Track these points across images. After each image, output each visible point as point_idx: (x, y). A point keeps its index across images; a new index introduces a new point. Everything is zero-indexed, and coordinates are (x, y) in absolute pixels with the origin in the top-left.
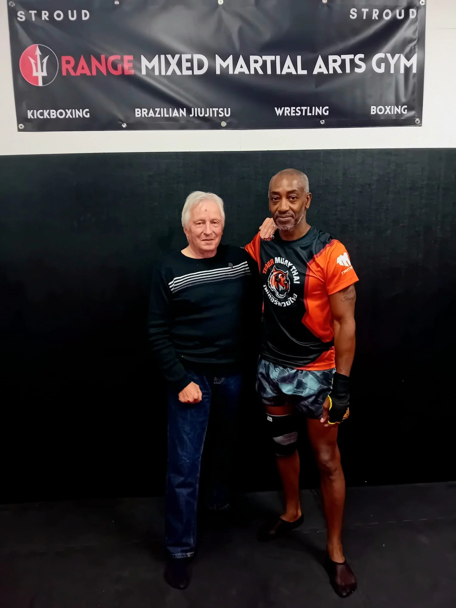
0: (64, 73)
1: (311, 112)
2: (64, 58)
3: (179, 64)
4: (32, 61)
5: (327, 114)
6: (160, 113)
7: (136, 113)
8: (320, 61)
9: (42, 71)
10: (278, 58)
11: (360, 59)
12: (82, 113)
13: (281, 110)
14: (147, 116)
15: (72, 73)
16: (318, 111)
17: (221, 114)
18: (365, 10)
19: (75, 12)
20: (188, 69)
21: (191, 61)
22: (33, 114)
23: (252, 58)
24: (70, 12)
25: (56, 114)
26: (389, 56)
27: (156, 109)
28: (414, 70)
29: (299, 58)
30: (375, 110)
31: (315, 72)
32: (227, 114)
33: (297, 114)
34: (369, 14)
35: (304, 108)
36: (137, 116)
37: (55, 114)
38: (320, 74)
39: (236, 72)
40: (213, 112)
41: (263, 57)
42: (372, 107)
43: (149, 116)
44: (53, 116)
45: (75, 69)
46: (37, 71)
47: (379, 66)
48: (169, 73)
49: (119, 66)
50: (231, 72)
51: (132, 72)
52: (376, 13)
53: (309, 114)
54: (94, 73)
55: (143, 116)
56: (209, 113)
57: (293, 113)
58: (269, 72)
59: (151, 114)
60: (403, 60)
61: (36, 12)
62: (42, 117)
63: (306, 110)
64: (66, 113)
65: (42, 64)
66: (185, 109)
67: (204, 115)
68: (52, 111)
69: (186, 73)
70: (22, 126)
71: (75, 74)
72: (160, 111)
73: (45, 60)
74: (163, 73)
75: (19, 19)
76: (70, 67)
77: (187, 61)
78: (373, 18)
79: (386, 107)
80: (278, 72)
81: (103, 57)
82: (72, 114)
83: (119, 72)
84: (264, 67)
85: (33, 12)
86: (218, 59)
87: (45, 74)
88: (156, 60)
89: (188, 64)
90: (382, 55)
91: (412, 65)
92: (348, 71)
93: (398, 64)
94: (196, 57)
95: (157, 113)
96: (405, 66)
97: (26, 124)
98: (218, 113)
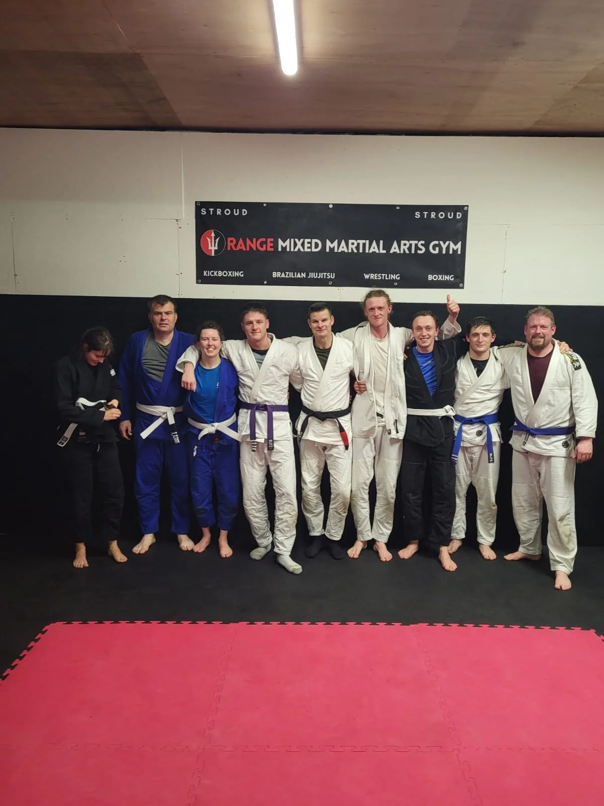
0: (229, 248)
1: (388, 277)
2: (229, 239)
3: (303, 245)
4: (209, 240)
5: (399, 278)
6: (288, 275)
7: (274, 275)
8: (395, 244)
9: (215, 246)
10: (367, 242)
11: (422, 245)
12: (239, 274)
13: (368, 275)
14: (280, 277)
15: (234, 249)
16: (393, 277)
17: (328, 277)
18: (425, 213)
19: (238, 210)
20: (308, 248)
21: (310, 243)
22: (207, 273)
23: (351, 241)
24: (235, 210)
25: (222, 274)
26: (441, 243)
27: (286, 273)
28: (459, 252)
29: (381, 242)
30: (431, 278)
31: (391, 252)
32: (333, 276)
33: (379, 278)
35: (383, 275)
38: (395, 253)
39: (339, 251)
40: (323, 275)
41: (358, 241)
42: (429, 276)
44: (220, 275)
45: (236, 246)
46: (211, 246)
47: (434, 249)
48: (296, 250)
49: (264, 245)
50: (336, 251)
51: (272, 249)
52: (433, 214)
53: (386, 279)
54: (248, 249)
55: (278, 277)
56: (321, 275)
57: (376, 277)
58: (361, 251)
59: (283, 276)
60: (452, 245)
61: (213, 209)
62: (212, 276)
63: (385, 276)
64: (228, 274)
65: (215, 242)
66: (305, 273)
67: (317, 278)
68: (219, 272)
69: (306, 250)
70: (199, 280)
71: (236, 248)
73: (217, 240)
74: (292, 250)
75: (202, 213)
76: (233, 245)
77: (308, 243)
78: (432, 218)
79: (439, 275)
80: (367, 251)
81: (254, 239)
82: (232, 274)
83: (264, 249)
84: (358, 248)
85: (211, 210)
86: (328, 243)
87: (216, 248)
88: (288, 242)
89: (309, 245)
90: (437, 242)
91: (458, 249)
92: (413, 252)
93: (448, 248)
94: (314, 241)
95: (287, 275)
96: (453, 248)
97: (202, 279)
98: (326, 276)
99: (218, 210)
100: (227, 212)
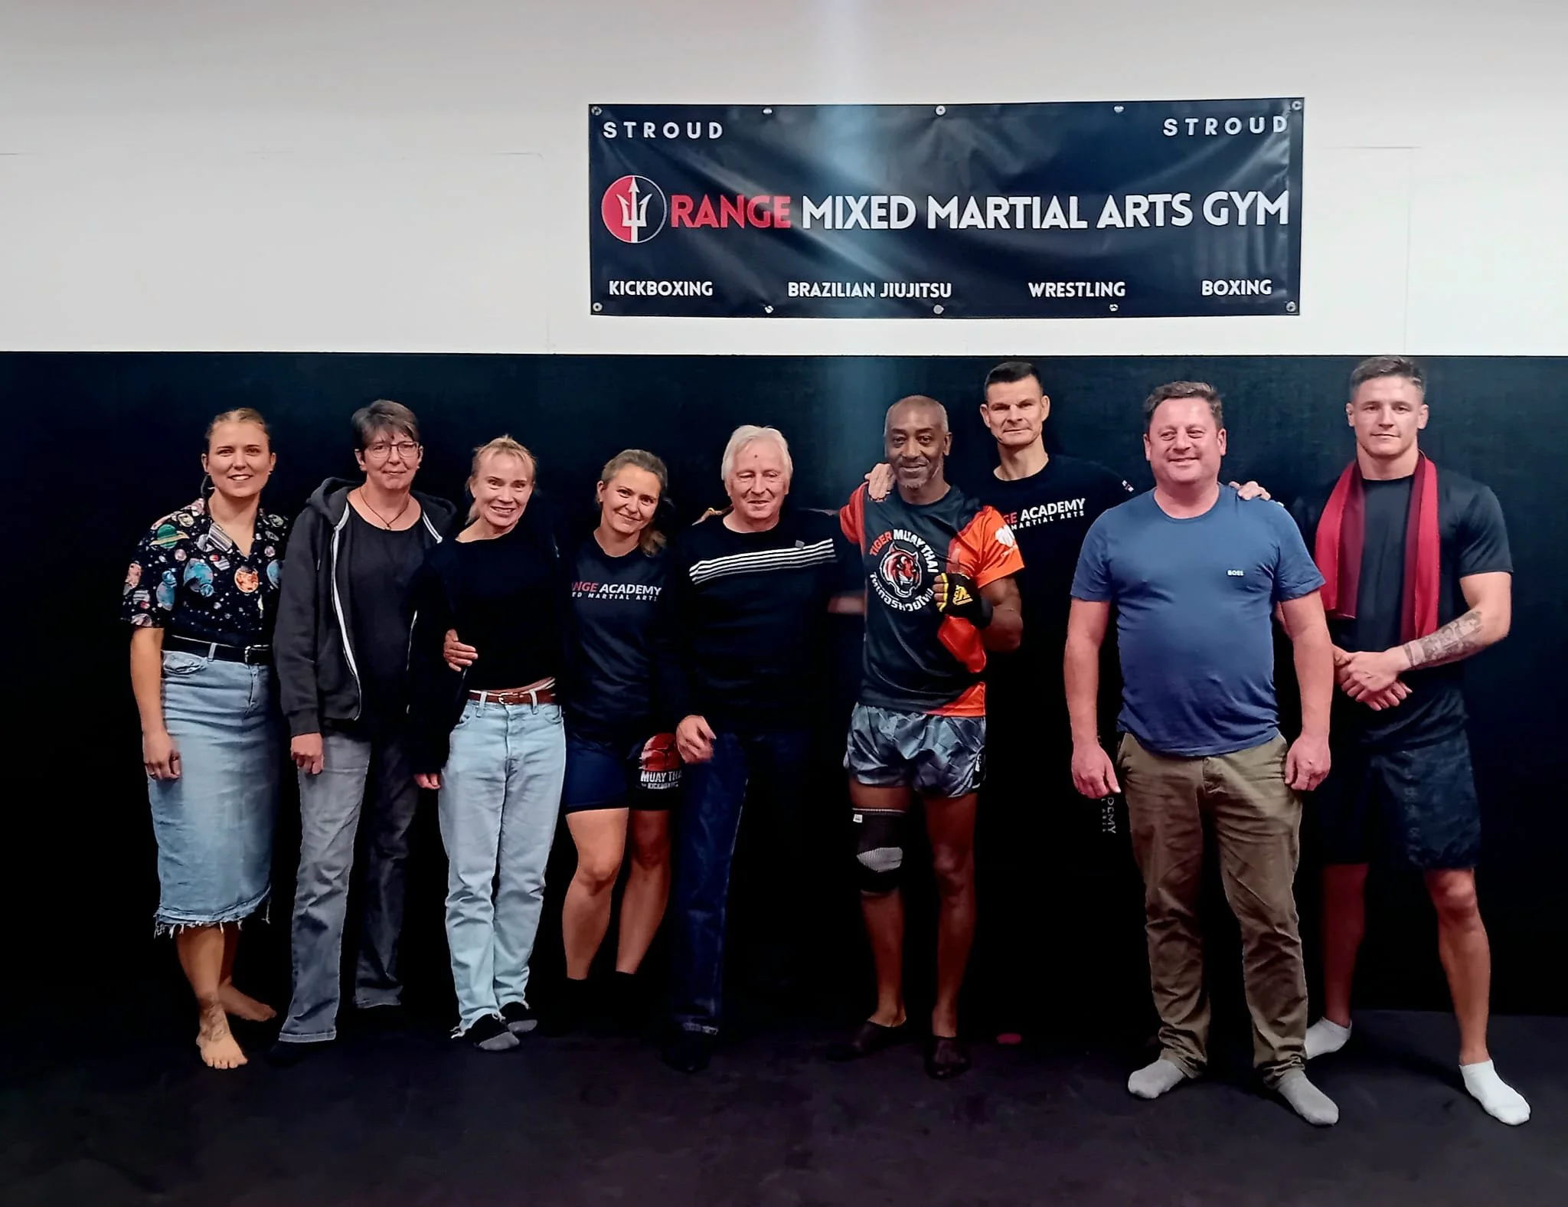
0: (675, 224)
1: (1093, 290)
2: (676, 199)
3: (867, 211)
4: (624, 202)
5: (1123, 293)
6: (830, 291)
7: (791, 289)
8: (1111, 205)
10: (1037, 200)
11: (1182, 203)
12: (701, 289)
13: (1039, 286)
14: (807, 295)
15: (688, 224)
16: (1105, 289)
17: (934, 293)
18: (1191, 122)
19: (698, 125)
20: (880, 219)
21: (886, 206)
22: (618, 288)
23: (991, 201)
24: (690, 125)
25: (657, 288)
26: (1235, 195)
27: (824, 284)
28: (1284, 219)
29: (1074, 200)
30: (1210, 288)
31: (1101, 225)
32: (946, 292)
33: (1068, 295)
34: (1200, 127)
35: (1080, 285)
36: (791, 294)
37: (654, 288)
38: (1110, 228)
39: (963, 226)
40: (921, 289)
41: (1010, 198)
42: (1205, 283)
43: (812, 295)
44: (652, 291)
45: (693, 216)
46: (630, 219)
47: (1216, 213)
48: (849, 225)
49: (767, 214)
50: (953, 225)
51: (788, 224)
52: (1212, 124)
53: (1089, 294)
54: (724, 224)
55: (802, 295)
56: (915, 290)
57: (1062, 292)
58: (1020, 224)
59: (816, 291)
60: (1263, 203)
62: (633, 293)
63: (1084, 288)
64: (674, 288)
65: (639, 208)
66: (873, 285)
67: (905, 295)
68: (649, 283)
69: (877, 225)
70: (598, 306)
71: (693, 223)
72: (831, 287)
73: (645, 201)
74: (839, 225)
75: (606, 134)
76: (685, 213)
77: (881, 206)
78: (1207, 133)
79: (1231, 282)
80: (1036, 225)
81: (740, 199)
82: (682, 288)
83: (764, 224)
84: (1011, 216)
85: (630, 125)
86: (933, 204)
87: (643, 223)
88: (828, 203)
89: (884, 213)
90: (1223, 195)
91: (1278, 212)
92: (1160, 222)
93: (1252, 211)
94: (895, 200)
95: (826, 290)
96: (1266, 211)
97: (606, 303)
98: (929, 291)
99: (647, 124)
100: (671, 130)
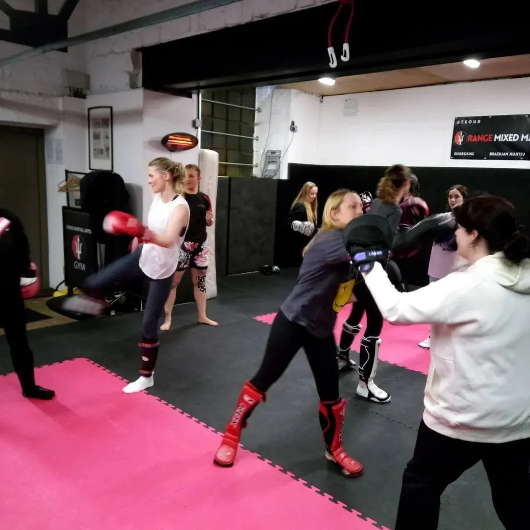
0: (468, 141)
2: (469, 136)
3: (508, 137)
4: (459, 137)
6: (498, 154)
9: (462, 140)
12: (472, 154)
15: (471, 141)
17: (521, 155)
19: (476, 120)
21: (512, 136)
22: (456, 154)
24: (474, 120)
32: (523, 155)
36: (490, 155)
39: (529, 140)
44: (462, 154)
46: (460, 140)
48: (504, 140)
49: (487, 138)
50: (527, 140)
54: (478, 140)
55: (492, 155)
56: (517, 154)
59: (495, 154)
62: (459, 155)
65: (462, 138)
66: (507, 153)
67: (515, 155)
69: (510, 140)
70: (452, 157)
73: (463, 136)
74: (502, 141)
75: (457, 123)
76: (471, 138)
81: (482, 135)
82: (468, 154)
83: (487, 141)
85: (462, 121)
86: (523, 135)
88: (500, 136)
89: (511, 138)
94: (515, 135)
99: (466, 121)
